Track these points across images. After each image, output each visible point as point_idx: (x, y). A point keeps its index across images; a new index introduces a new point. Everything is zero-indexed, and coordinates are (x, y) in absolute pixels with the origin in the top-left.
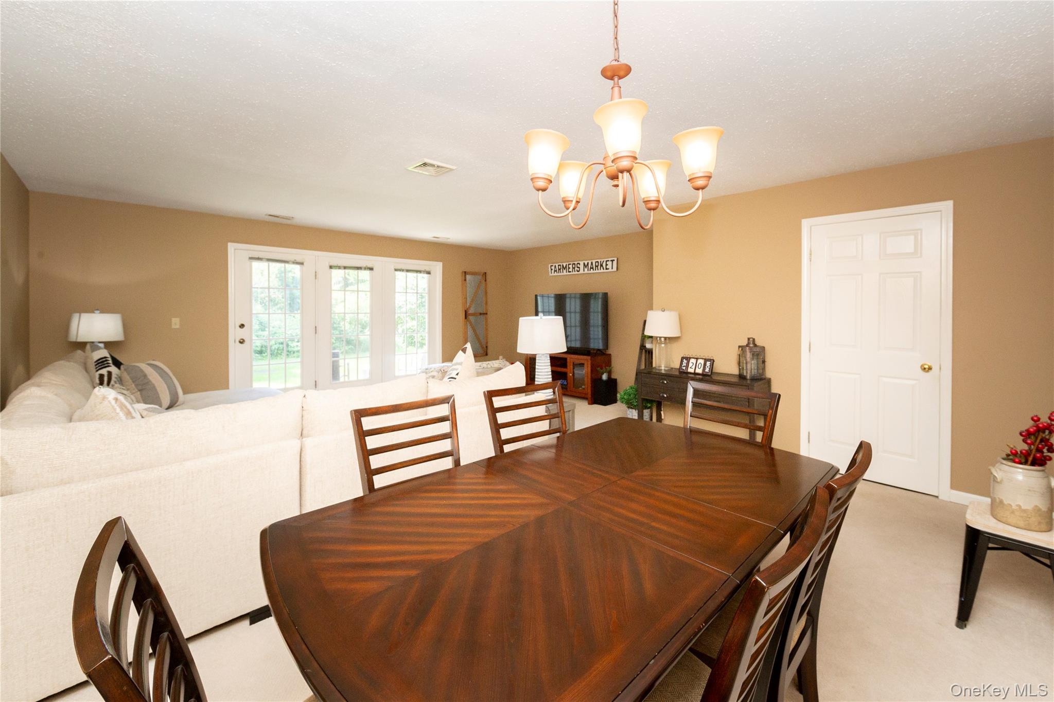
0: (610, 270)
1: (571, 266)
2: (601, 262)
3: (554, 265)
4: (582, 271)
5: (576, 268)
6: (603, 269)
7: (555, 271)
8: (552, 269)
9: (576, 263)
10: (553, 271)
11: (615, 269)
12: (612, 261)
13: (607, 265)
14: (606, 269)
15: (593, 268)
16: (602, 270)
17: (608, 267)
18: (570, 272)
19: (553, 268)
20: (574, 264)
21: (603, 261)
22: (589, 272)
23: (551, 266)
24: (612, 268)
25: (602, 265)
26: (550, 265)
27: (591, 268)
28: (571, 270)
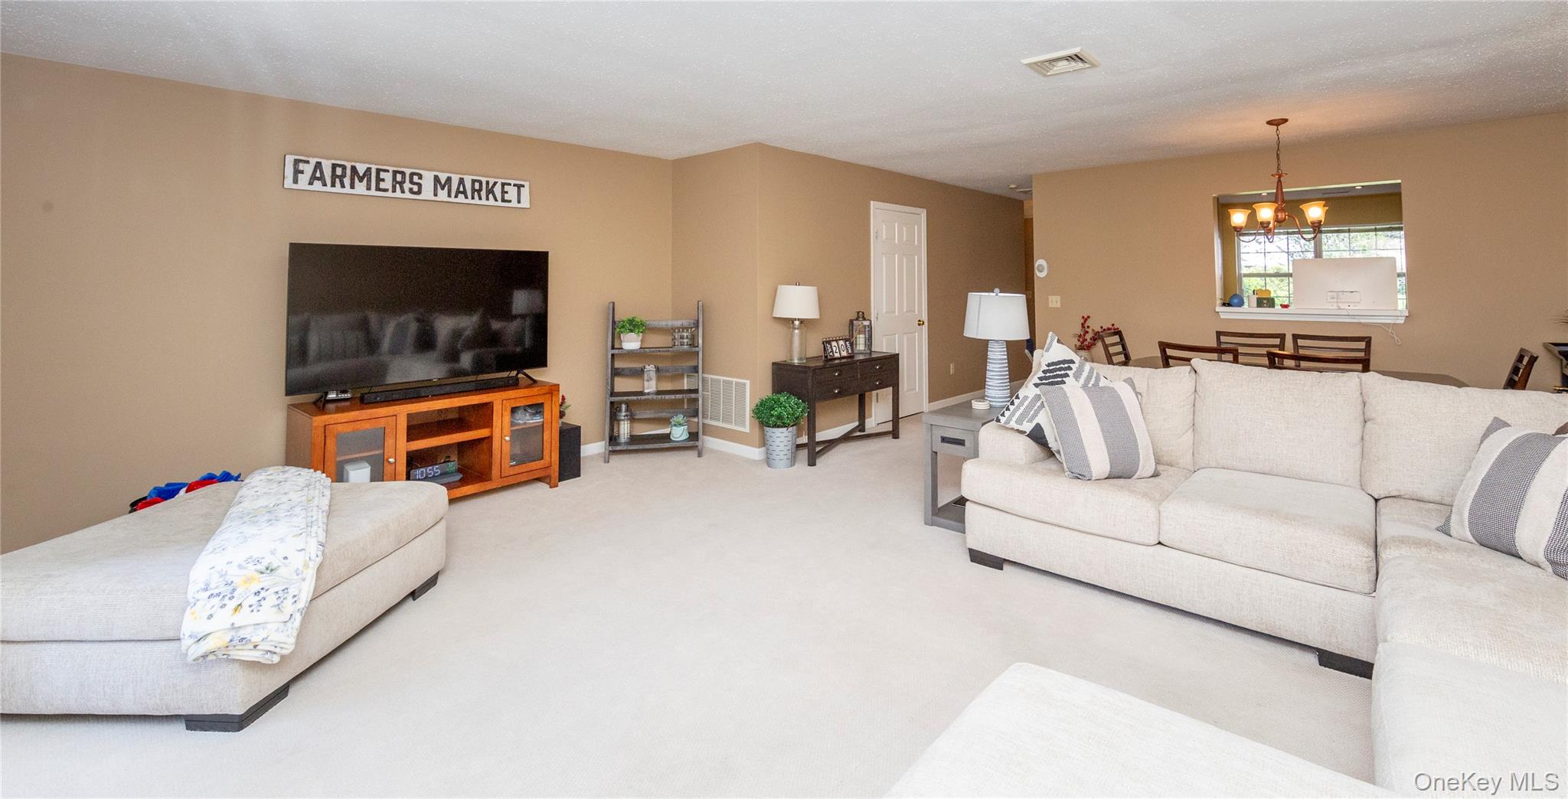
0: (514, 204)
1: (387, 177)
2: (488, 183)
3: (313, 161)
4: (427, 193)
5: (407, 185)
6: (496, 200)
7: (313, 178)
8: (297, 172)
9: (408, 171)
10: (304, 179)
11: (525, 203)
12: (519, 187)
13: (504, 192)
14: (503, 200)
15: (464, 193)
16: (492, 201)
17: (507, 197)
18: (386, 190)
19: (308, 169)
20: (403, 173)
21: (495, 183)
22: (452, 199)
23: (297, 162)
24: (519, 202)
25: (490, 191)
26: (290, 160)
27: (458, 192)
28: (387, 184)
